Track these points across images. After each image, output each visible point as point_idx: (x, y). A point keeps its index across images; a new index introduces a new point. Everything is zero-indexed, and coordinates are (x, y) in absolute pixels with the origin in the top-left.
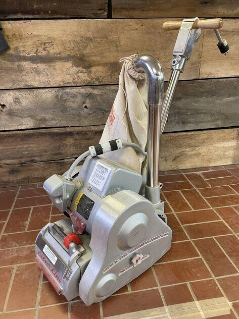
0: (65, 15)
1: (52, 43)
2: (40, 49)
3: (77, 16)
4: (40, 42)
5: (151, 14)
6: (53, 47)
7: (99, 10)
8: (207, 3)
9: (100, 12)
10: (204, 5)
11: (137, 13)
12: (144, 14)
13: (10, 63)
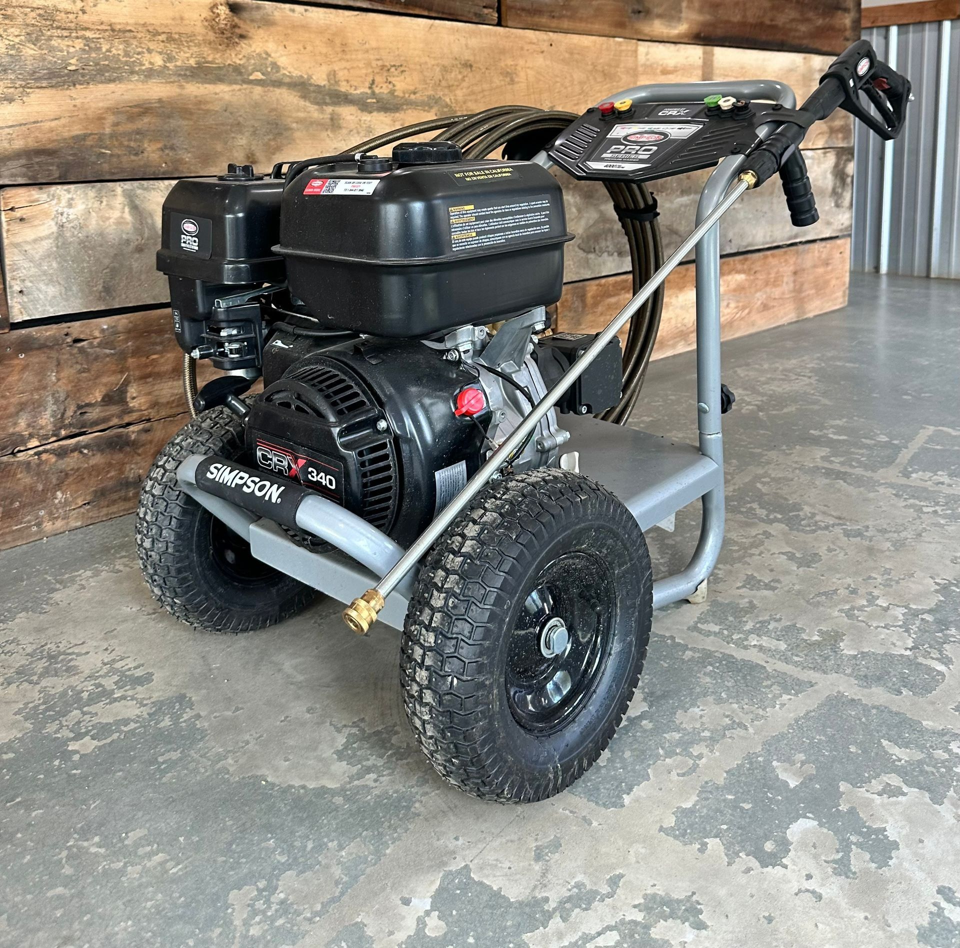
0: (430, 10)
1: (402, 69)
2: (378, 79)
3: (450, 14)
4: (380, 63)
5: (566, 24)
6: (403, 77)
7: (484, 7)
8: (640, 12)
9: (486, 11)
10: (637, 15)
11: (544, 20)
12: (554, 23)
13: (316, 107)
